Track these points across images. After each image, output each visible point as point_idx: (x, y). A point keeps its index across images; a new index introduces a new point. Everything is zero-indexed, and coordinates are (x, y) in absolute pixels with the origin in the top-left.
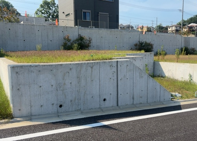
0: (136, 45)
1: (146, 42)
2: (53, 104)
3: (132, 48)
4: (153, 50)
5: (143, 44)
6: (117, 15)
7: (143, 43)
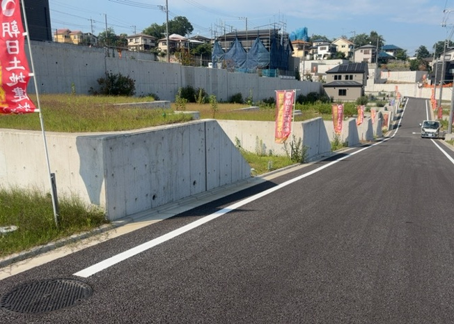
0: (101, 82)
1: (120, 76)
2: (147, 195)
3: (91, 88)
4: (134, 91)
5: (116, 81)
6: (45, 8)
7: (115, 77)
